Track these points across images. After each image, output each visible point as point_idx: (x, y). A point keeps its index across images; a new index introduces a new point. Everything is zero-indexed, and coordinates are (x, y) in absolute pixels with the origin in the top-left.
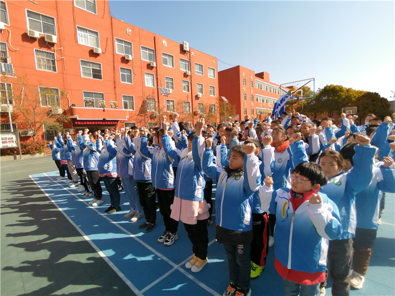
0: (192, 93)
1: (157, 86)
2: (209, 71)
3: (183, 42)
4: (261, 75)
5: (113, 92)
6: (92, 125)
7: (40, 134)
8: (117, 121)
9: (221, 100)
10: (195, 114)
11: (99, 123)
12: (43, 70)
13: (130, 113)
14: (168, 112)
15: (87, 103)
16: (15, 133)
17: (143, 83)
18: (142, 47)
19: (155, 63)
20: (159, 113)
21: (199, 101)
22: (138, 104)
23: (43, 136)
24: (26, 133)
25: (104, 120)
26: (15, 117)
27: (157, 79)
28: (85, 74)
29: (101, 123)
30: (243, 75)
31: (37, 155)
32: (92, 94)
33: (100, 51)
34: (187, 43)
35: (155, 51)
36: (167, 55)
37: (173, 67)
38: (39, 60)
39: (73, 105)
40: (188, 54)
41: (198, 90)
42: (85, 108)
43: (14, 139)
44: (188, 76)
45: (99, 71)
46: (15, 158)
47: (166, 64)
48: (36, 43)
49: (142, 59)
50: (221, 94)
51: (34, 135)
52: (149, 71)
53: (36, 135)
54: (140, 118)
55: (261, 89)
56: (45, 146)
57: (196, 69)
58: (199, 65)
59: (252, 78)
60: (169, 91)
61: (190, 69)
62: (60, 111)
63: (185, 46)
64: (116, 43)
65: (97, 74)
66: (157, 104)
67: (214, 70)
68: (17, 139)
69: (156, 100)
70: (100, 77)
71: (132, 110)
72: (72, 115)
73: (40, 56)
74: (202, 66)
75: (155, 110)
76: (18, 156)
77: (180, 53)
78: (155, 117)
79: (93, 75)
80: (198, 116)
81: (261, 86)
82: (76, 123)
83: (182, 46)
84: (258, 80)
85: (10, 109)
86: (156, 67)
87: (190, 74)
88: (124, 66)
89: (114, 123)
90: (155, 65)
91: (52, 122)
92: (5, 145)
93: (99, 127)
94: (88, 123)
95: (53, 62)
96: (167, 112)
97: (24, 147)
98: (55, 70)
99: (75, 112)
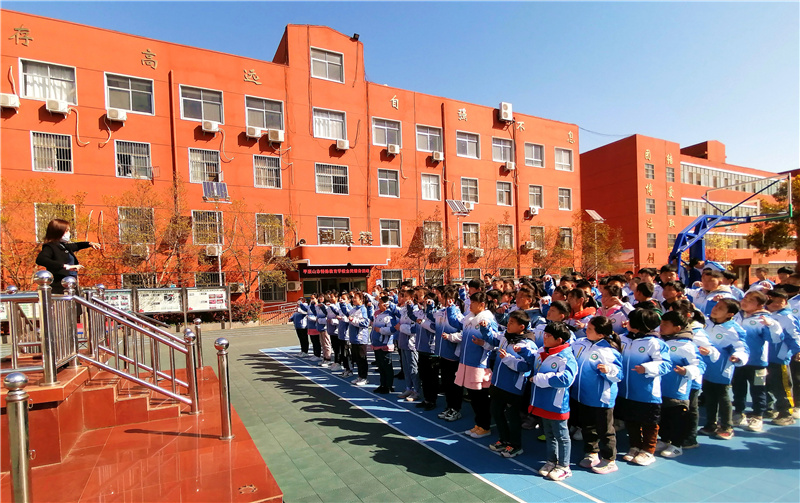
0: (517, 207)
1: (446, 198)
2: (557, 156)
3: (501, 105)
4: (699, 151)
5: (365, 215)
7: (253, 289)
8: (370, 268)
9: (586, 218)
10: (523, 250)
11: (339, 271)
12: (263, 186)
13: (394, 252)
14: (465, 247)
15: (325, 237)
16: (223, 287)
17: (418, 193)
18: (418, 127)
19: (442, 154)
20: (447, 250)
21: (533, 223)
22: (406, 235)
23: (257, 294)
24: (235, 288)
25: (349, 266)
27: (445, 183)
28: (322, 187)
29: (343, 271)
31: (251, 324)
32: (330, 221)
34: (510, 106)
35: (442, 131)
36: (465, 134)
37: (477, 156)
38: (258, 172)
39: (303, 241)
40: (511, 128)
41: (531, 199)
42: (319, 245)
43: (224, 298)
44: (508, 171)
45: (344, 180)
46: (223, 327)
47: (464, 152)
49: (418, 149)
50: (587, 202)
51: (247, 292)
52: (431, 171)
53: (249, 288)
54: (411, 261)
55: (699, 183)
56: (262, 309)
57: (528, 155)
58: (536, 146)
59: (670, 159)
60: (468, 205)
61: (514, 156)
62: (283, 252)
63: (503, 111)
64: (374, 126)
65: (340, 186)
66: (443, 234)
67: (570, 152)
68: (227, 298)
69: (443, 225)
70: (344, 190)
71: (397, 246)
72: (301, 258)
73: (260, 166)
74: (541, 147)
75: (440, 245)
76: (227, 324)
77: (494, 127)
78: (439, 259)
79: (335, 187)
80: (530, 256)
81: (699, 176)
82: (305, 271)
83: (497, 113)
84: (690, 165)
86: (444, 161)
87: (513, 168)
88: (387, 166)
89: (364, 271)
90: (442, 158)
91: (270, 269)
92: (213, 305)
93: (338, 278)
94: (322, 271)
95: (277, 172)
96: (462, 249)
97: (235, 309)
98: (278, 185)
99: (306, 253)
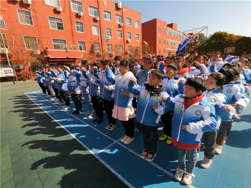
0: (124, 39)
1: (101, 34)
2: (135, 23)
3: (117, 2)
4: (171, 26)
5: (72, 39)
6: (60, 61)
7: (27, 67)
8: (76, 59)
9: (143, 43)
10: (126, 53)
11: (64, 60)
12: (24, 24)
13: (84, 53)
14: (109, 52)
15: (56, 47)
16: (12, 67)
17: (91, 32)
18: (89, 6)
19: (98, 18)
20: (103, 53)
21: (129, 44)
22: (88, 47)
23: (29, 69)
24: (19, 67)
25: (67, 58)
26: (10, 56)
27: (100, 29)
29: (66, 60)
30: (158, 25)
31: (28, 81)
32: (58, 41)
33: (61, 10)
34: (121, 3)
35: (98, 9)
36: (106, 11)
37: (111, 20)
38: (21, 17)
39: (47, 48)
40: (121, 11)
41: (128, 37)
42: (54, 50)
43: (12, 71)
44: (121, 27)
45: (62, 24)
46: (14, 83)
47: (106, 18)
48: (18, 5)
49: (90, 15)
50: (143, 39)
51: (24, 68)
52: (95, 24)
53: (25, 68)
54: (91, 56)
55: (171, 35)
56: (32, 75)
57: (127, 22)
58: (129, 18)
59: (164, 27)
60: (109, 37)
61: (123, 22)
62: (39, 52)
63: (119, 4)
64: (71, 3)
65: (60, 27)
66: (101, 47)
67: (139, 22)
68: (14, 71)
69: (101, 44)
70: (62, 28)
71: (85, 51)
72: (47, 55)
73: (21, 14)
74: (131, 19)
75: (100, 51)
76: (16, 82)
77: (116, 10)
78: (100, 56)
79: (58, 27)
80: (128, 55)
81: (171, 33)
82: (50, 60)
83: (116, 5)
84: (169, 29)
85: (7, 52)
86: (100, 21)
87: (122, 25)
88: (78, 20)
89: (74, 60)
90: (99, 19)
91: (34, 60)
92: (7, 74)
93: (64, 63)
94: (57, 60)
95: (30, 18)
96: (107, 53)
97: (19, 76)
98: (32, 24)
99: (48, 53)
